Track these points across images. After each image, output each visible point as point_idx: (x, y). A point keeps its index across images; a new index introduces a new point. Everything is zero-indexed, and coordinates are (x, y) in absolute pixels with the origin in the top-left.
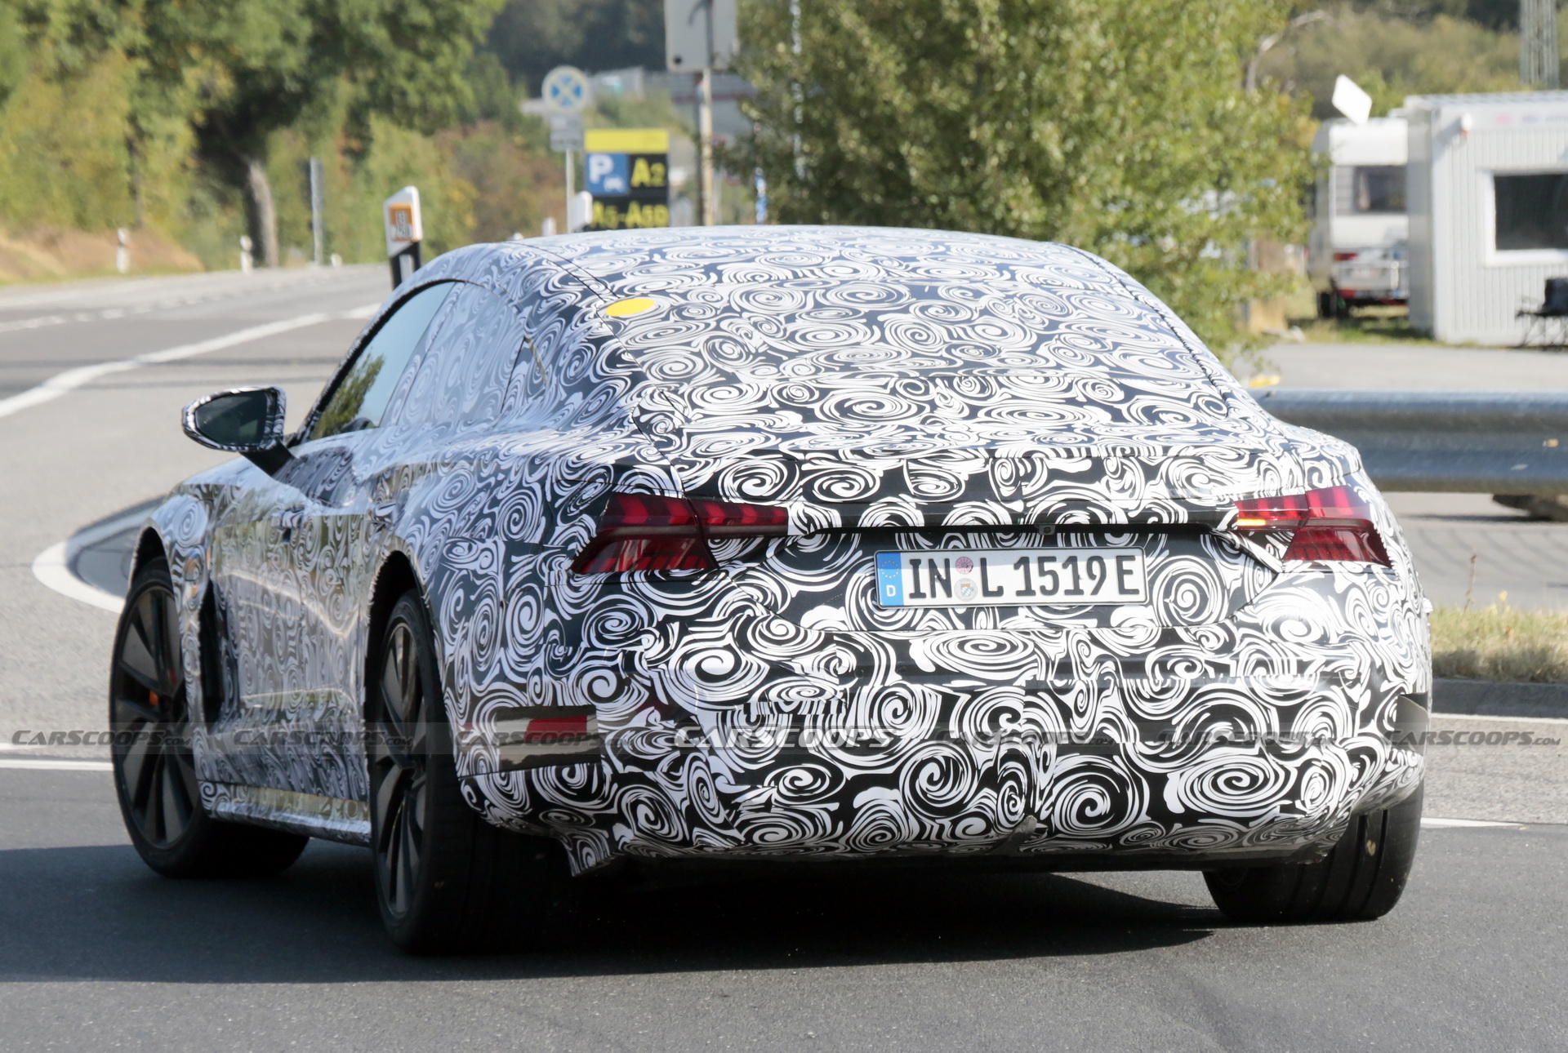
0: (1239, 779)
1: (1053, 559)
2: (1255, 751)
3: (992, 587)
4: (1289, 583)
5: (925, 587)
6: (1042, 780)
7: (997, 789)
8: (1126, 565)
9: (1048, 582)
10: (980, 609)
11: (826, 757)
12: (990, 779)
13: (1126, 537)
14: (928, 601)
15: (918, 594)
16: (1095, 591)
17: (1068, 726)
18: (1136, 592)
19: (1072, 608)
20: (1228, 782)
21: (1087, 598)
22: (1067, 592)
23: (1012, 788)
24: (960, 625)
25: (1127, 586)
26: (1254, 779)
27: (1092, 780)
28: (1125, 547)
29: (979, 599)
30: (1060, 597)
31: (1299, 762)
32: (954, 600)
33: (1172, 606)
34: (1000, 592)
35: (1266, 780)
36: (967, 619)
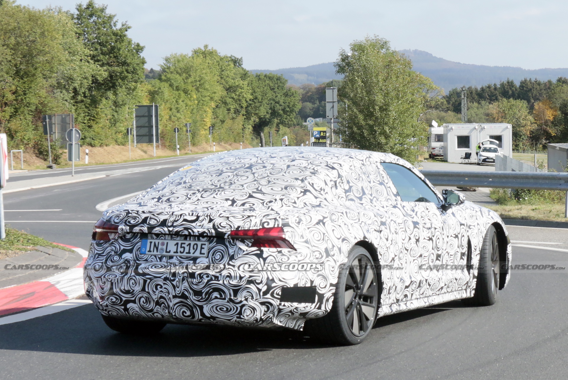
0: (223, 309)
1: (184, 244)
2: (226, 301)
3: (168, 250)
4: (247, 254)
5: (152, 250)
6: (171, 305)
7: (160, 306)
8: (203, 246)
9: (182, 250)
10: (164, 256)
11: (118, 294)
12: (158, 303)
13: (205, 239)
14: (152, 253)
15: (150, 251)
16: (194, 253)
17: (175, 291)
18: (204, 254)
19: (187, 258)
20: (220, 309)
21: (191, 255)
22: (187, 253)
23: (164, 306)
24: (158, 260)
25: (202, 252)
26: (227, 309)
27: (183, 306)
28: (205, 241)
29: (164, 253)
30: (184, 254)
31: (240, 305)
32: (158, 253)
33: (213, 259)
34: (170, 252)
35: (231, 309)
36: (161, 259)
